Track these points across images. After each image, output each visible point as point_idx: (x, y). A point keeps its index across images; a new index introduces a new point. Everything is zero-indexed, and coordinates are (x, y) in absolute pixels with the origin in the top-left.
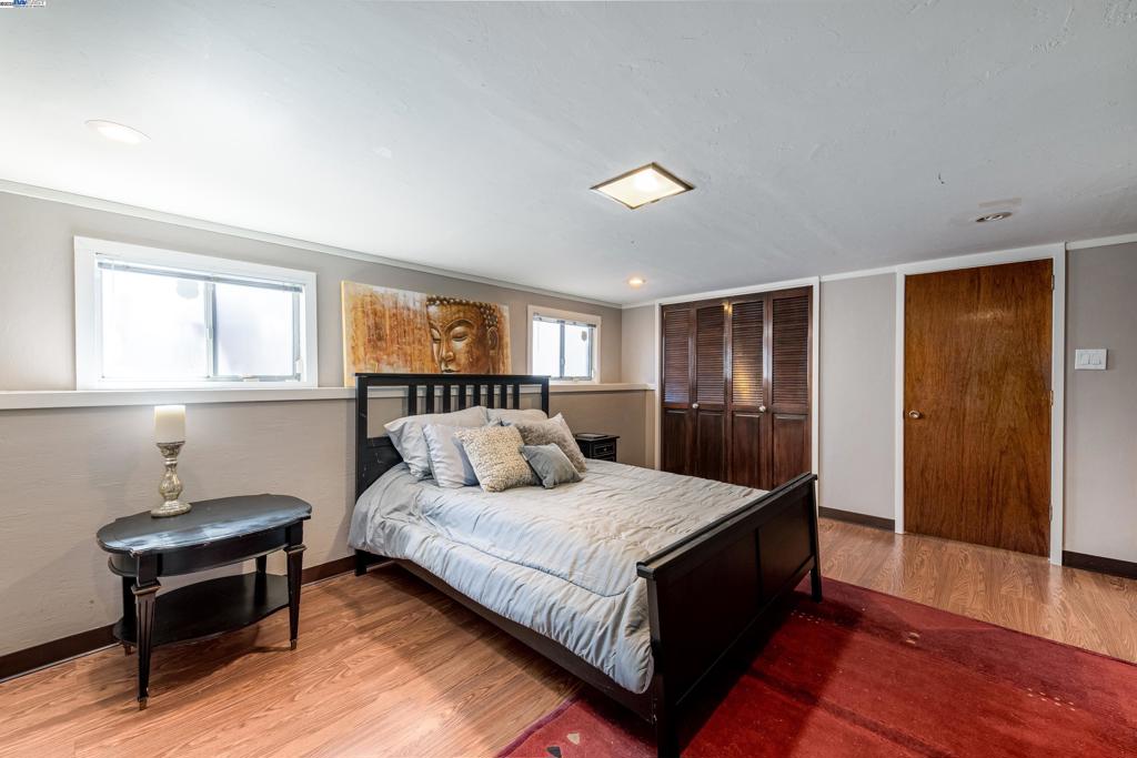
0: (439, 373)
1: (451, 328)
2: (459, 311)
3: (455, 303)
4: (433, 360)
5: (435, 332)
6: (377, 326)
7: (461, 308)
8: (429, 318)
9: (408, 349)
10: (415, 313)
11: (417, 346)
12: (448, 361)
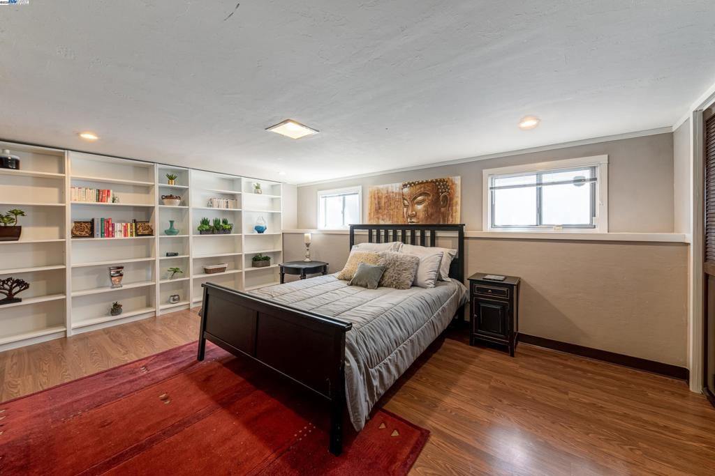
0: (406, 223)
1: (415, 198)
2: (420, 188)
3: (419, 184)
4: (404, 217)
5: (405, 201)
6: (379, 203)
7: (422, 185)
8: (403, 195)
9: (391, 212)
10: (396, 194)
11: (396, 210)
12: (411, 217)
